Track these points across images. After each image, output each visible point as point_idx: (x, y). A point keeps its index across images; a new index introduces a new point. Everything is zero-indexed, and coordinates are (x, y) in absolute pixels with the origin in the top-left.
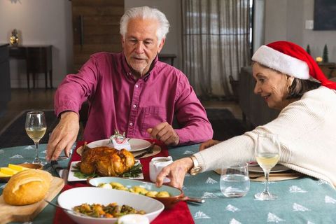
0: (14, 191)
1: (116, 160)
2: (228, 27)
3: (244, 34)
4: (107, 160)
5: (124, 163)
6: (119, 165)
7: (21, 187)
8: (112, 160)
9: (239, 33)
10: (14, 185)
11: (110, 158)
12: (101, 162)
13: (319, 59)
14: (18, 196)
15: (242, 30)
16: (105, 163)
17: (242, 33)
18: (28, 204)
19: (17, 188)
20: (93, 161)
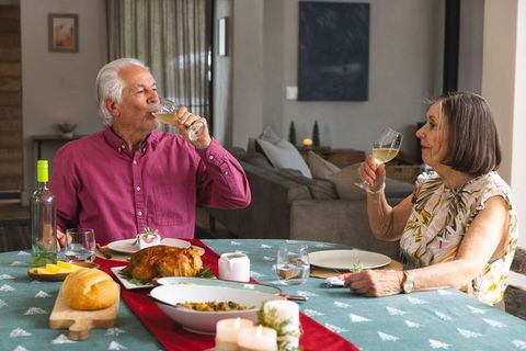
0: (85, 293)
1: (184, 261)
2: (178, 95)
3: (200, 106)
4: (172, 261)
5: (192, 264)
6: (187, 267)
7: (93, 287)
8: (179, 261)
9: (193, 103)
10: (84, 286)
11: (176, 259)
12: (165, 264)
13: (308, 142)
14: (92, 298)
15: (198, 100)
16: (170, 265)
17: (198, 104)
18: (103, 308)
19: (88, 289)
20: (152, 263)
